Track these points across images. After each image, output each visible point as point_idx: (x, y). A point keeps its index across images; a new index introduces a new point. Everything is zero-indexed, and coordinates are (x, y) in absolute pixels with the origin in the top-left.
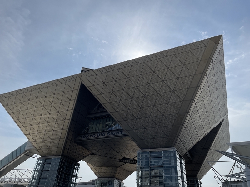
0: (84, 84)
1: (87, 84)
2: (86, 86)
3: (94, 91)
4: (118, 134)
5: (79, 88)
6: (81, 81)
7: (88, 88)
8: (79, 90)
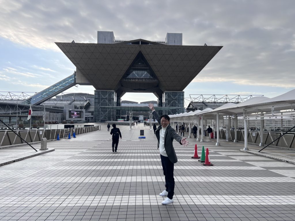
0: (142, 52)
1: (144, 52)
2: (143, 53)
3: (147, 57)
4: (152, 81)
5: (138, 53)
6: (140, 49)
7: (144, 55)
8: (137, 55)
